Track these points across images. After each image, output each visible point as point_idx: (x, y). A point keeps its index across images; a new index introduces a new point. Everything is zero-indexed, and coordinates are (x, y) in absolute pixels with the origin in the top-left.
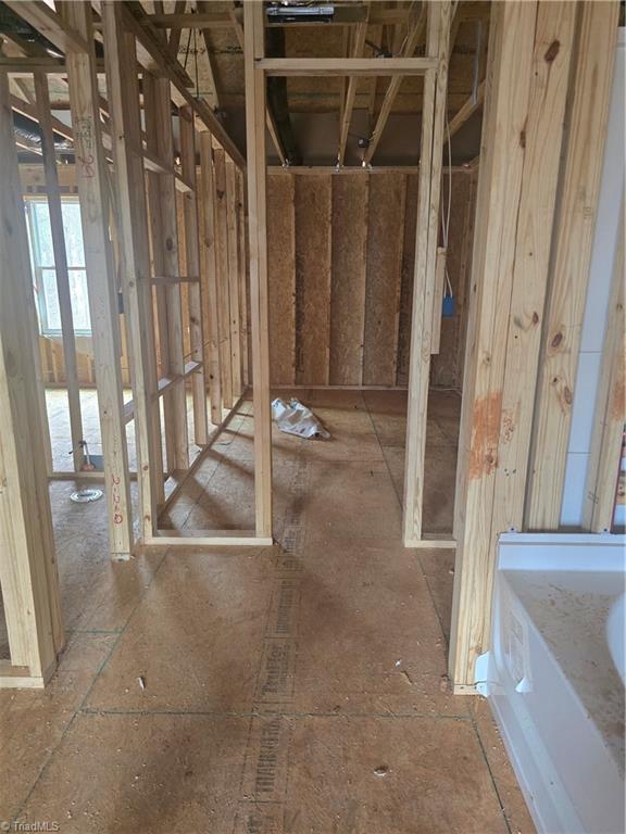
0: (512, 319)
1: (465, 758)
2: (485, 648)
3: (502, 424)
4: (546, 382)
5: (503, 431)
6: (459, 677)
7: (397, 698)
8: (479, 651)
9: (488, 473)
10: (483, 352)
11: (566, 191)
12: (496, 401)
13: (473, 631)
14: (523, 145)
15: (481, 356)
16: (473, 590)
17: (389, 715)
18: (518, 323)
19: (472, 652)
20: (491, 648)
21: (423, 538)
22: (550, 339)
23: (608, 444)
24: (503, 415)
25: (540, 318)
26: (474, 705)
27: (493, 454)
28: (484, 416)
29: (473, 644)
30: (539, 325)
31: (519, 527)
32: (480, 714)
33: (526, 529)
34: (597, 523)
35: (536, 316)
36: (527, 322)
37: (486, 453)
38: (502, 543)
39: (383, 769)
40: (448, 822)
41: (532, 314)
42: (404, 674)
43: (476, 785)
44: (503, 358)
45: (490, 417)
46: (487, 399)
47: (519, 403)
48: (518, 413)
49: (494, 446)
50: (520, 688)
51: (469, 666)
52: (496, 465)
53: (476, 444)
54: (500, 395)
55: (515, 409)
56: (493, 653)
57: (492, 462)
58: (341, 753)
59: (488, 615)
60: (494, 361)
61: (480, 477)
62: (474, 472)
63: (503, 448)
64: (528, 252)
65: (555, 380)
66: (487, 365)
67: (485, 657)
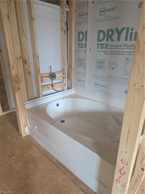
0: (16, 58)
1: (29, 145)
2: (26, 125)
3: (19, 80)
4: (25, 70)
5: (20, 82)
6: (23, 133)
7: (11, 143)
8: (25, 127)
9: (19, 91)
10: (12, 65)
11: (20, 30)
12: (17, 76)
13: (23, 123)
14: (9, 19)
15: (11, 67)
16: (21, 115)
17: (11, 147)
18: (17, 59)
19: (24, 127)
20: (28, 125)
21: (3, 112)
22: (24, 62)
23: (39, 81)
24: (19, 78)
25: (21, 57)
26: (27, 137)
27: (19, 87)
28: (15, 79)
29: (24, 126)
30: (22, 59)
31: (27, 100)
32: (29, 138)
33: (29, 100)
34: (40, 96)
35: (20, 57)
36: (19, 58)
37: (18, 87)
38: (25, 104)
39: (14, 156)
40: (30, 156)
41: (19, 57)
42: (11, 139)
43: (32, 148)
44: (16, 66)
45: (16, 79)
46: (15, 75)
47: (22, 75)
48: (22, 78)
49: (19, 85)
50: (35, 128)
51: (24, 130)
52: (20, 89)
53: (15, 86)
54: (17, 74)
55: (21, 77)
56: (28, 126)
57: (19, 88)
58: (4, 158)
59: (25, 119)
60: (14, 67)
61: (17, 92)
62: (16, 92)
63: (21, 85)
64: (16, 43)
65: (27, 70)
66: (13, 68)
67: (27, 127)
